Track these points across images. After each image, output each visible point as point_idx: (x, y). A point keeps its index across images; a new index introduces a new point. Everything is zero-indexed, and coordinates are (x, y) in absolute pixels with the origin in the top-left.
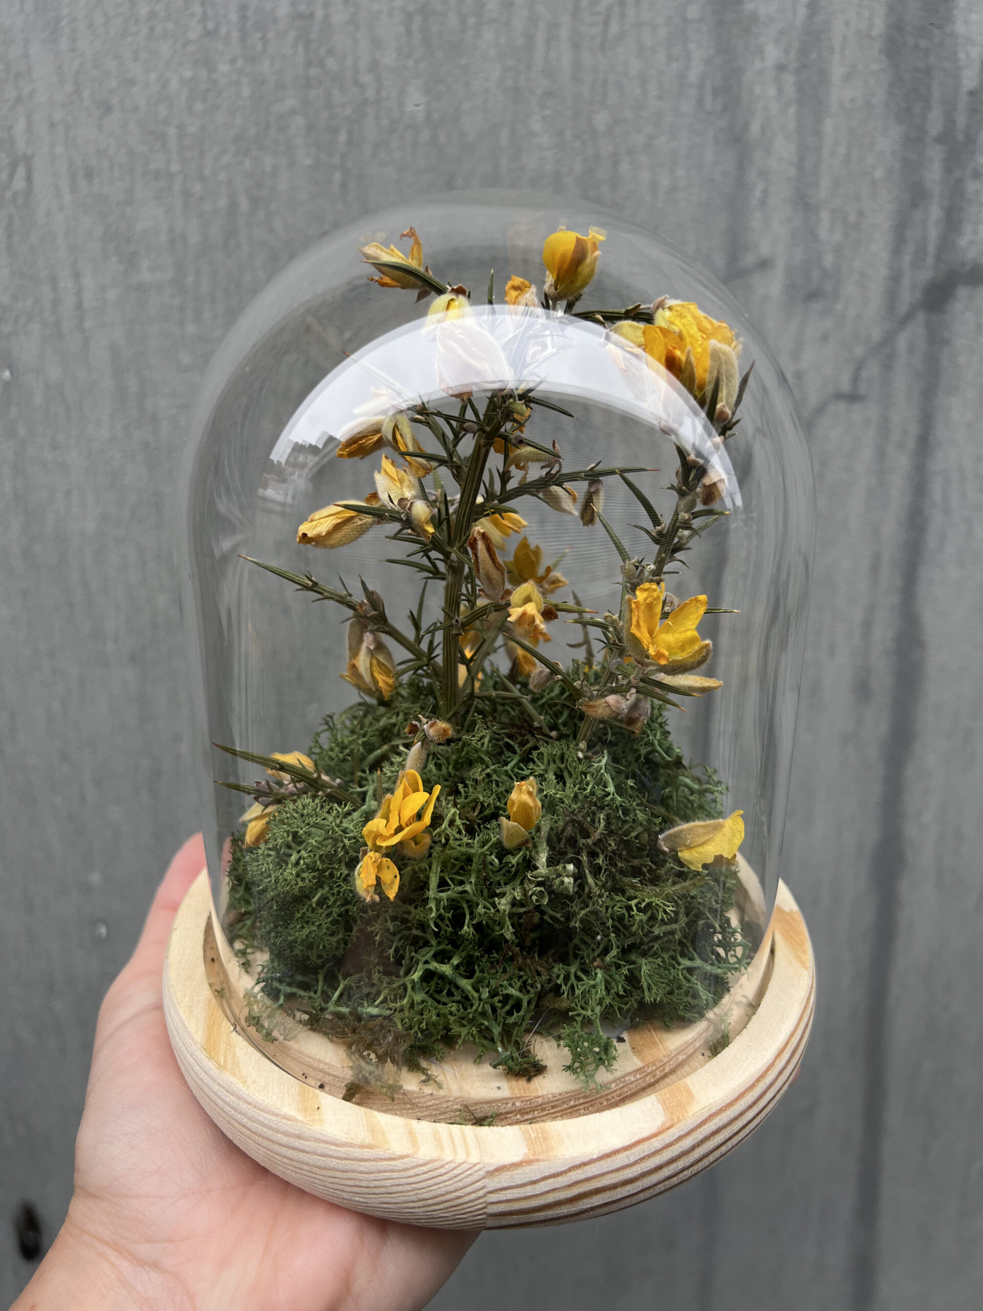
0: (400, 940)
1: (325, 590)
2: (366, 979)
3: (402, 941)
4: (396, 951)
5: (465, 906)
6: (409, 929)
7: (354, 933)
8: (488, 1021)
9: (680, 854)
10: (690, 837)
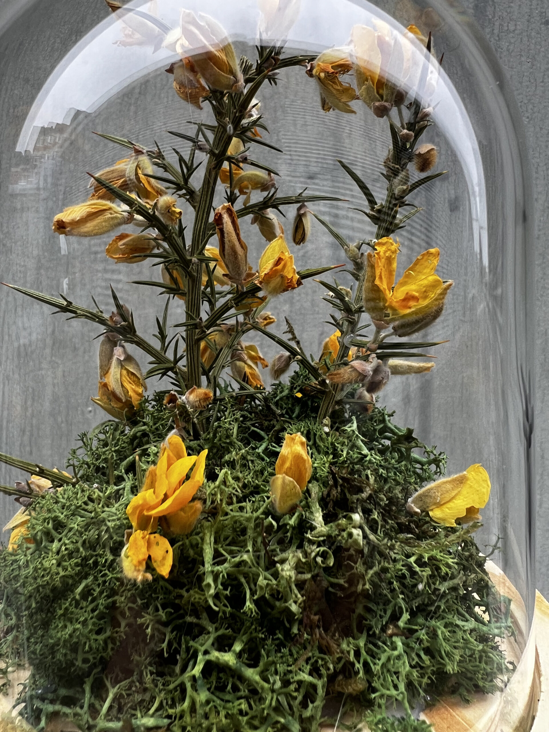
0: (172, 632)
1: (78, 309)
2: (137, 684)
3: (175, 633)
4: (170, 644)
5: (243, 580)
6: (182, 616)
7: (122, 629)
8: (284, 717)
9: (431, 513)
10: (439, 494)
